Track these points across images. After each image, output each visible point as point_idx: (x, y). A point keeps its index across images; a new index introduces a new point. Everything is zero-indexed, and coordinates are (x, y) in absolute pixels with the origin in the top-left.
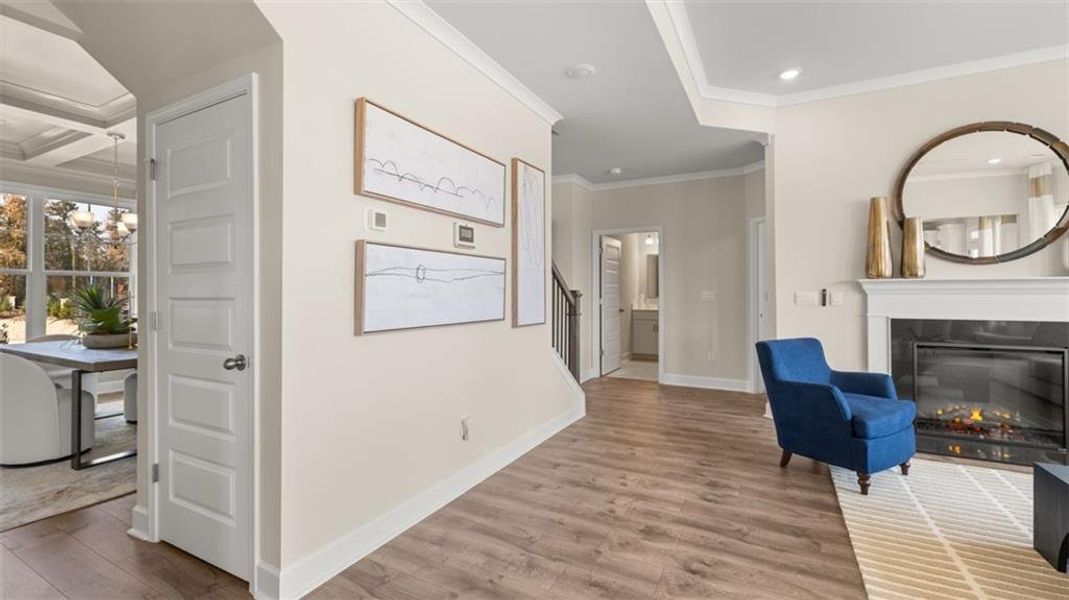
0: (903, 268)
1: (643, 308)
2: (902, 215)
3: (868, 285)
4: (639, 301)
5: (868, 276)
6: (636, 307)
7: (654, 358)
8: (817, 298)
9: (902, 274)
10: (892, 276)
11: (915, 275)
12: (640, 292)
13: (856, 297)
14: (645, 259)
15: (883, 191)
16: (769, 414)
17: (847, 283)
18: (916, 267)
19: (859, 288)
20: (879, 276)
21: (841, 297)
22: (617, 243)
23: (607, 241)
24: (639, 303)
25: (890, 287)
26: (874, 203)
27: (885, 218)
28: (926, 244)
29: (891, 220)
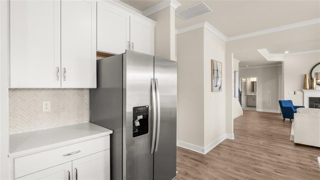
0: (311, 87)
1: (250, 94)
2: (312, 78)
3: (304, 91)
4: (249, 93)
5: (304, 89)
6: (248, 94)
7: (255, 107)
8: (293, 93)
9: (311, 89)
10: (309, 89)
11: (314, 89)
12: (249, 91)
13: (302, 93)
14: (250, 82)
15: (307, 73)
16: (282, 116)
17: (300, 90)
18: (314, 87)
19: (302, 91)
20: (306, 89)
21: (299, 93)
22: (245, 80)
23: (243, 79)
24: (249, 94)
25: (308, 91)
26: (305, 75)
27: (308, 78)
28: (316, 83)
29: (309, 78)
